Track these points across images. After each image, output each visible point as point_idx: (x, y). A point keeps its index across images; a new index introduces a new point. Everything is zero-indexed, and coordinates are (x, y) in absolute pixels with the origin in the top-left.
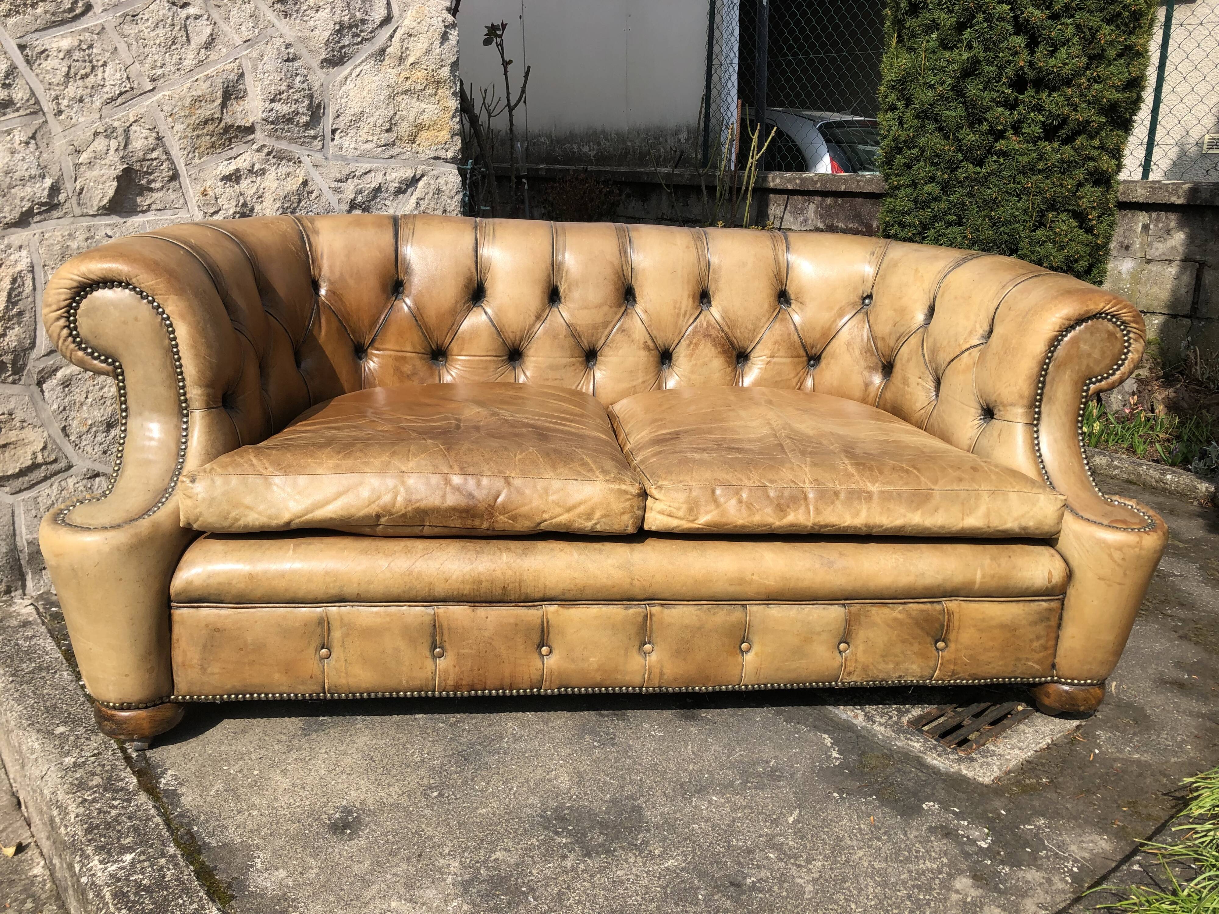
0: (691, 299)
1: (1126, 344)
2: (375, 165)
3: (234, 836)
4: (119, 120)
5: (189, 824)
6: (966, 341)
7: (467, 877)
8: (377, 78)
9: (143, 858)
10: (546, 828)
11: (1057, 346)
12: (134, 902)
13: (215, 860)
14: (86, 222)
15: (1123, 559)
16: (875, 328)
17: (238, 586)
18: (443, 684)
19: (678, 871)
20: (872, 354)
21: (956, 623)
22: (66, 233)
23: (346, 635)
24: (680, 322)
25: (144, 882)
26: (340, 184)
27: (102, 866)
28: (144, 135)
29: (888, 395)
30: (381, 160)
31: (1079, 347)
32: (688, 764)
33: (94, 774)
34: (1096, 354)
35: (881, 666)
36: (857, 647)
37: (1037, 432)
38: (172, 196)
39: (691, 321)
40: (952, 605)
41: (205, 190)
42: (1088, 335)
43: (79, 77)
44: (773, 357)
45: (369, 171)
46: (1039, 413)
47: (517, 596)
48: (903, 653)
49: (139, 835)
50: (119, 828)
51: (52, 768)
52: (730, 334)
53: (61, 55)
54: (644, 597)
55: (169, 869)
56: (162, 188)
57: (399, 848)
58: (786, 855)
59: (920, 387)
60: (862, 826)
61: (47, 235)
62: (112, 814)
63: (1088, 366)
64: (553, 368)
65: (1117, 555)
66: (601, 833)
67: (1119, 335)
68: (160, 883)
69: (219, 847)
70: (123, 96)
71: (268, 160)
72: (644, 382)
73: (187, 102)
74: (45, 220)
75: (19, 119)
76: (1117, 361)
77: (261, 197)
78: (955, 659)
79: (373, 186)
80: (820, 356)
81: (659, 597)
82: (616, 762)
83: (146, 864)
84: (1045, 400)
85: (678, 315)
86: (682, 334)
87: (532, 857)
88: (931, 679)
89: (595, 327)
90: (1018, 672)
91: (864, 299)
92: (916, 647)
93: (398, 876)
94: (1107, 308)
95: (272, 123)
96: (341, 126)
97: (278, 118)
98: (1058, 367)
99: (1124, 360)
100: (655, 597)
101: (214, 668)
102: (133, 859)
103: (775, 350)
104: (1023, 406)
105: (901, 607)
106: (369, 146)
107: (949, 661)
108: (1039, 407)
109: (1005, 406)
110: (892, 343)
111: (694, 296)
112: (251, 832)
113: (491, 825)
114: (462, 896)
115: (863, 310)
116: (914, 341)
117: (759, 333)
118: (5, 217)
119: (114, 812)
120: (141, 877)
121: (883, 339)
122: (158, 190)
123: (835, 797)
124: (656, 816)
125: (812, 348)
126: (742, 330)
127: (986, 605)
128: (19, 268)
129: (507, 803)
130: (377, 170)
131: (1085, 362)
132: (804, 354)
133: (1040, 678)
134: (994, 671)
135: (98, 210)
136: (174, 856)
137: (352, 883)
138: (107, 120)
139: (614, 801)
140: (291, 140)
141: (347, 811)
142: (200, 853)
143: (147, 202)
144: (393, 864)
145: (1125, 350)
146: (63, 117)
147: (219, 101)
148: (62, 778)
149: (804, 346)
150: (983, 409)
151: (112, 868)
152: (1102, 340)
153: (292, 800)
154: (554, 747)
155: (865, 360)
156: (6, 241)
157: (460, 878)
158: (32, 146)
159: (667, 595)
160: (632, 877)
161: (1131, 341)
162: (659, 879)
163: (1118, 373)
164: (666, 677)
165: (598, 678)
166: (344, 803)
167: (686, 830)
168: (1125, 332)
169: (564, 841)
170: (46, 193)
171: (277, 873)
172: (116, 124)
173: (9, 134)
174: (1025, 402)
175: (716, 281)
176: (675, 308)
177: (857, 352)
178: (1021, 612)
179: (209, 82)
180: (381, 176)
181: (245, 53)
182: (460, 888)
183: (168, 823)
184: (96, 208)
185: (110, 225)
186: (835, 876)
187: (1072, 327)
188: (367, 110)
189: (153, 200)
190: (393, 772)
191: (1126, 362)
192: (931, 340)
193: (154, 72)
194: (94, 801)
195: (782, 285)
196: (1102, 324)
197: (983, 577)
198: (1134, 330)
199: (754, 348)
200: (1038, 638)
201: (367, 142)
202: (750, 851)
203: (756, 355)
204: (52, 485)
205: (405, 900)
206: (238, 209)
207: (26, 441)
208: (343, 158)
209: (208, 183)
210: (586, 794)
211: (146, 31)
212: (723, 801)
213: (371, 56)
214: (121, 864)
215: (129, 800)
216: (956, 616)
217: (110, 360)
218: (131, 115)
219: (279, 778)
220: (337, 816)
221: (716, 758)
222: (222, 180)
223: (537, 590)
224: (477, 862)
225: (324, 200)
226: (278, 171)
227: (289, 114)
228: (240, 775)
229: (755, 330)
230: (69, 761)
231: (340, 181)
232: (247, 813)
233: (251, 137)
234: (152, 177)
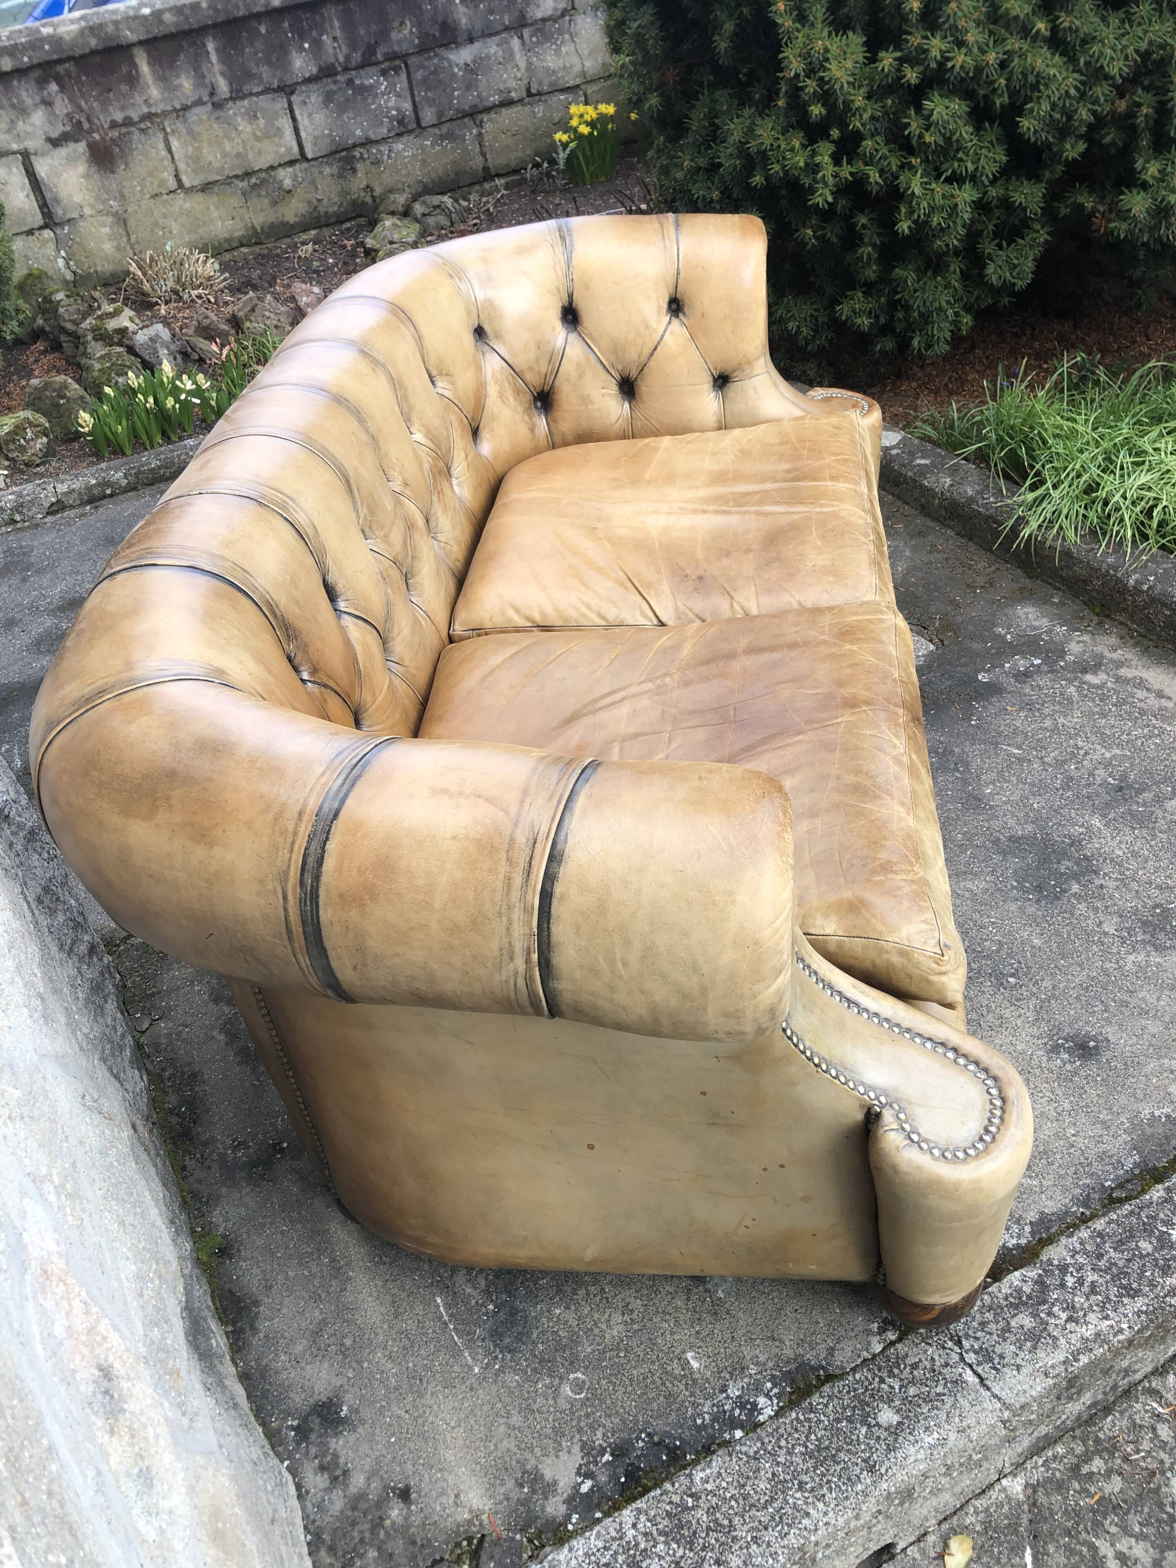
7: (1149, 948)
33: (1007, 1329)
62: (1096, 1277)
69: (1141, 1153)
93: (1159, 996)
110: (543, 368)
112: (1107, 1128)
119: (1091, 1277)
121: (530, 369)
124: (1023, 829)
125: (473, 418)
129: (1019, 925)
141: (1054, 1049)
142: (1155, 1168)
144: (1141, 1000)
150: (714, 379)
157: (1152, 953)
166: (1041, 1053)
169: (1076, 886)
182: (1167, 952)
183: (1101, 1212)
194: (1071, 1307)
210: (994, 870)
212: (991, 786)
215: (1063, 1267)
220: (1065, 1056)
224: (1124, 942)
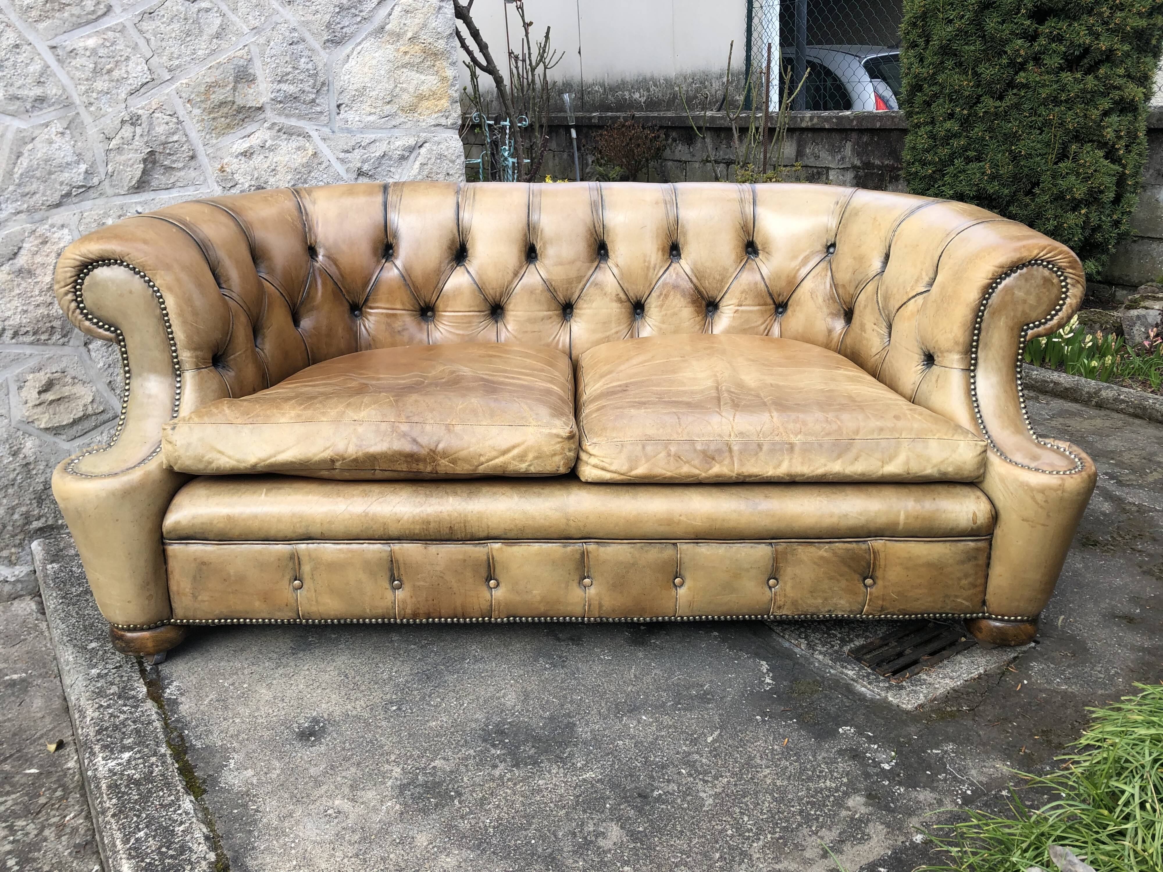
0: (660, 253)
1: (1064, 290)
2: (380, 135)
3: (216, 740)
4: (143, 108)
5: (182, 729)
6: (912, 289)
7: (405, 781)
8: (377, 54)
9: (138, 756)
10: (485, 741)
11: (992, 293)
12: (124, 793)
13: (197, 759)
14: (119, 201)
15: (1046, 501)
16: (837, 276)
17: (218, 525)
18: (403, 612)
19: (594, 782)
20: (834, 301)
21: (882, 563)
22: (102, 212)
23: (314, 569)
24: (650, 274)
25: (135, 777)
26: (348, 155)
27: (104, 762)
28: (165, 121)
29: (849, 341)
30: (384, 131)
31: (1013, 294)
32: (628, 686)
33: (112, 684)
34: (1032, 300)
35: (811, 601)
36: (785, 583)
37: (974, 377)
38: (192, 174)
39: (661, 273)
40: (878, 544)
41: (222, 167)
42: (1023, 281)
43: (104, 71)
44: (741, 305)
45: (374, 141)
46: (976, 359)
47: (463, 535)
48: (830, 588)
49: (139, 737)
50: (124, 730)
51: (80, 679)
52: (698, 284)
53: (88, 53)
54: (580, 536)
55: (157, 766)
56: (184, 167)
57: (352, 755)
58: (696, 771)
59: (875, 333)
60: (776, 747)
61: (85, 214)
62: (121, 718)
63: (1024, 312)
64: (532, 321)
65: (1040, 497)
66: (533, 747)
67: (1055, 280)
68: (148, 778)
69: (202, 749)
70: (145, 87)
71: (279, 137)
72: (617, 333)
73: (202, 89)
74: (82, 201)
75: (54, 113)
76: (1055, 306)
77: (274, 170)
78: (883, 595)
79: (377, 155)
80: (787, 303)
81: (595, 536)
82: (562, 683)
83: (141, 761)
84: (981, 346)
85: (648, 268)
86: (652, 287)
87: (466, 766)
88: (861, 614)
89: (570, 282)
90: (948, 609)
91: (829, 248)
92: (844, 583)
93: (346, 778)
94: (1041, 254)
95: (280, 102)
96: (346, 101)
97: (286, 97)
98: (993, 314)
99: (1061, 305)
100: (591, 536)
101: (204, 596)
102: (130, 757)
103: (743, 299)
104: (959, 352)
105: (827, 546)
106: (372, 118)
107: (877, 597)
108: (976, 353)
109: (942, 352)
110: (851, 290)
111: (663, 250)
112: (232, 736)
113: (437, 736)
114: (397, 797)
115: (827, 259)
116: (870, 288)
117: (727, 283)
118: (47, 200)
119: (122, 717)
120: (133, 772)
121: (844, 286)
122: (180, 169)
123: (757, 720)
124: (587, 732)
125: (779, 296)
126: (710, 280)
127: (912, 544)
128: (62, 245)
129: (455, 717)
130: (380, 140)
131: (1020, 308)
132: (771, 302)
133: (972, 614)
134: (923, 607)
135: (129, 190)
136: (164, 755)
137: (306, 783)
138: (132, 109)
139: (552, 718)
140: (300, 117)
141: (315, 721)
142: (186, 753)
143: (172, 181)
144: (345, 768)
145: (1063, 296)
146: (92, 109)
147: (231, 86)
148: (86, 686)
149: (771, 295)
150: (925, 355)
151: (111, 764)
152: (1037, 286)
153: (271, 711)
154: (509, 668)
155: (828, 307)
156: (50, 221)
157: (399, 782)
158: (68, 137)
159: (601, 535)
160: (551, 786)
161: (1069, 286)
162: (575, 788)
163: (1056, 318)
164: (604, 608)
165: (542, 608)
166: (315, 714)
167: (611, 746)
168: (1062, 278)
169: (499, 752)
170: (81, 177)
171: (245, 772)
172: (140, 112)
173: (47, 126)
174: (960, 348)
175: (685, 234)
176: (645, 261)
177: (820, 300)
178: (948, 551)
179: (222, 69)
180: (385, 145)
181: (253, 40)
182: (397, 791)
183: (166, 726)
184: (127, 188)
185: (140, 203)
186: (737, 791)
187: (1007, 275)
188: (369, 85)
189: (176, 178)
190: (363, 688)
191: (1064, 307)
192: (884, 288)
193: (172, 63)
194: (109, 706)
195: (749, 236)
196: (1037, 270)
197: (907, 517)
198: (1071, 276)
199: (723, 297)
200: (966, 576)
201: (371, 114)
202: (663, 767)
203: (725, 304)
204: (102, 433)
205: (348, 799)
206: (253, 183)
207: (78, 395)
208: (349, 131)
209: (226, 161)
210: (528, 711)
211: (162, 26)
212: (651, 720)
213: (370, 34)
214: (120, 761)
215: (136, 707)
216: (882, 555)
217: (112, 329)
218: (153, 103)
219: (263, 691)
220: (306, 725)
221: (655, 681)
222: (237, 157)
223: (481, 529)
224: (418, 769)
225: (333, 170)
226: (289, 145)
227: (295, 93)
228: (231, 687)
229: (722, 280)
230: (94, 672)
231: (348, 152)
232: (231, 721)
233: (262, 116)
234: (174, 158)
